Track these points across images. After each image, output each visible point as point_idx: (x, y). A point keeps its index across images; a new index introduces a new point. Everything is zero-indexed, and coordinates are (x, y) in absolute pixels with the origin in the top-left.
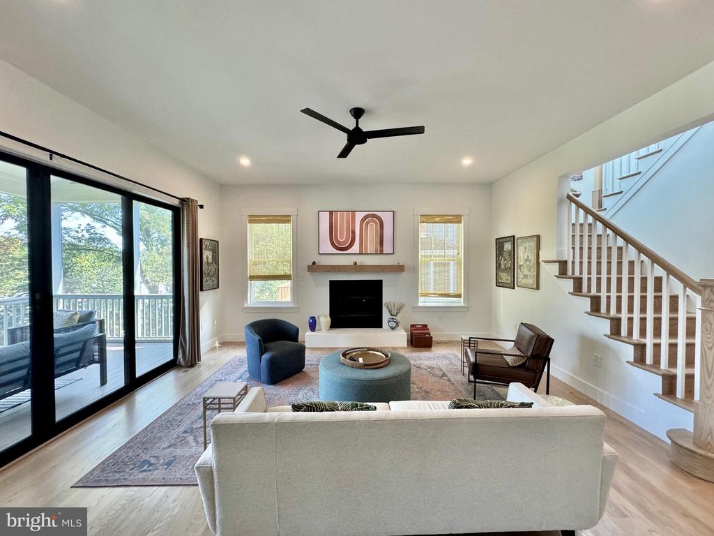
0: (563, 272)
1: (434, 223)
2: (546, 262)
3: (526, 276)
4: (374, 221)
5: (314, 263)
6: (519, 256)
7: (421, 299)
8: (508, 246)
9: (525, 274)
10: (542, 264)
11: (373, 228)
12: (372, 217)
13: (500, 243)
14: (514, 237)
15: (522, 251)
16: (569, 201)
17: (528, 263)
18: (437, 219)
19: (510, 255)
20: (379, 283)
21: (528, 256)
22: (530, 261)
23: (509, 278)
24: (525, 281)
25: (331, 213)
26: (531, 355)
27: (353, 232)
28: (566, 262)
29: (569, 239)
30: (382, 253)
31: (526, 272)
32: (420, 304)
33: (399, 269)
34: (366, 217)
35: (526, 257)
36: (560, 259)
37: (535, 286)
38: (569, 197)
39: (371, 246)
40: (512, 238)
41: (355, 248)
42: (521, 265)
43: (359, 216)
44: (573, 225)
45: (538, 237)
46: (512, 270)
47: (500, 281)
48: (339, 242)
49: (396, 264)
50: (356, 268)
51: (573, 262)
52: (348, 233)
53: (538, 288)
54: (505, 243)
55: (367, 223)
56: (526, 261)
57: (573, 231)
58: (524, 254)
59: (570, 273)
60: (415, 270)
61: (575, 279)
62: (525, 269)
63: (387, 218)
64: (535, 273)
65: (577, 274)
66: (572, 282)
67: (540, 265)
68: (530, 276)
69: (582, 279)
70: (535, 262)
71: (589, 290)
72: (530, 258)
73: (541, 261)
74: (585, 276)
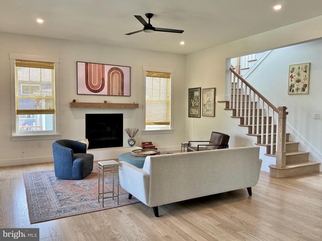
0: (227, 108)
1: (153, 77)
2: (219, 102)
3: (208, 110)
4: (117, 73)
5: (74, 101)
6: (204, 99)
7: (147, 126)
8: (197, 94)
9: (207, 109)
11: (116, 78)
12: (116, 69)
13: (191, 92)
14: (201, 88)
15: (206, 96)
16: (230, 71)
17: (209, 103)
18: (155, 74)
19: (198, 98)
20: (121, 116)
21: (209, 99)
22: (210, 102)
23: (197, 112)
24: (207, 113)
25: (87, 64)
26: (221, 144)
27: (103, 79)
28: (229, 102)
29: (230, 90)
30: (123, 95)
31: (208, 107)
32: (146, 129)
33: (135, 106)
34: (112, 70)
35: (208, 99)
36: (226, 101)
37: (213, 115)
38: (230, 69)
39: (116, 90)
40: (200, 89)
41: (105, 91)
42: (205, 104)
43: (107, 69)
44: (232, 83)
45: (215, 89)
46: (199, 107)
47: (191, 114)
48: (93, 86)
49: (133, 103)
50: (106, 105)
51: (232, 102)
52: (99, 80)
54: (195, 92)
55: (113, 74)
56: (208, 102)
57: (232, 87)
58: (207, 98)
59: (230, 107)
60: (144, 107)
61: (233, 110)
62: (207, 106)
63: (126, 71)
64: (213, 108)
65: (234, 108)
66: (232, 111)
67: (216, 104)
68: (210, 110)
69: (236, 110)
70: (213, 102)
71: (239, 115)
72: (210, 100)
73: (216, 101)
74: (237, 109)
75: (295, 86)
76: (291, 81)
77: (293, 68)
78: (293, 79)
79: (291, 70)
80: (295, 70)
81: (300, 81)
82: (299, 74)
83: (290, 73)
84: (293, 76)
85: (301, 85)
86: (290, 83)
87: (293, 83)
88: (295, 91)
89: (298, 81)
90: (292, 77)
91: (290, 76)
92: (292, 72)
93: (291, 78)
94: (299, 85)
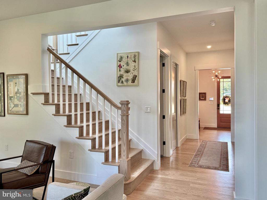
0: (46, 102)
2: (33, 94)
3: (16, 106)
6: (9, 90)
10: (30, 95)
14: (3, 73)
15: (12, 86)
16: (49, 52)
17: (18, 95)
21: (18, 90)
22: (20, 94)
24: (15, 109)
26: (43, 162)
28: (48, 94)
29: (49, 78)
31: (16, 102)
35: (16, 90)
36: (44, 92)
37: (25, 112)
38: (49, 49)
40: (2, 75)
42: (12, 97)
45: (27, 76)
51: (53, 95)
53: (27, 114)
56: (16, 93)
58: (14, 88)
59: (51, 101)
61: (56, 105)
62: (15, 100)
64: (25, 103)
65: (56, 102)
66: (54, 107)
67: (29, 96)
68: (20, 105)
69: (59, 104)
70: (25, 94)
71: (64, 111)
72: (20, 91)
73: (29, 93)
74: (61, 103)
75: (124, 77)
76: (120, 71)
77: (121, 57)
78: (121, 69)
79: (118, 59)
80: (124, 59)
81: (129, 72)
82: (128, 64)
83: (119, 62)
84: (122, 65)
85: (130, 76)
86: (119, 73)
87: (121, 73)
88: (124, 82)
89: (127, 71)
90: (120, 66)
91: (118, 65)
92: (120, 61)
93: (120, 68)
94: (129, 76)
